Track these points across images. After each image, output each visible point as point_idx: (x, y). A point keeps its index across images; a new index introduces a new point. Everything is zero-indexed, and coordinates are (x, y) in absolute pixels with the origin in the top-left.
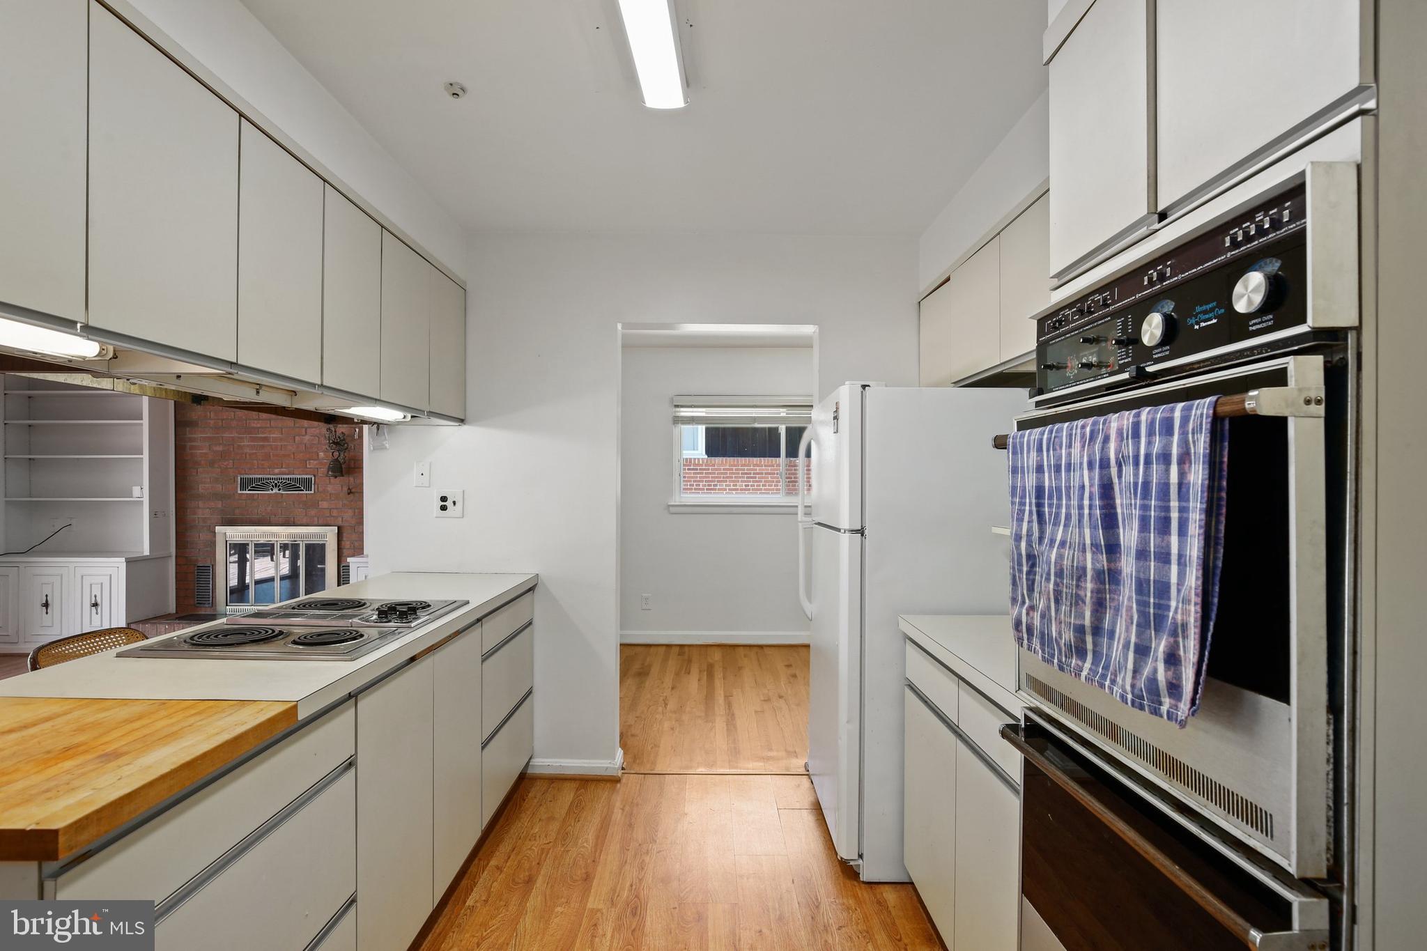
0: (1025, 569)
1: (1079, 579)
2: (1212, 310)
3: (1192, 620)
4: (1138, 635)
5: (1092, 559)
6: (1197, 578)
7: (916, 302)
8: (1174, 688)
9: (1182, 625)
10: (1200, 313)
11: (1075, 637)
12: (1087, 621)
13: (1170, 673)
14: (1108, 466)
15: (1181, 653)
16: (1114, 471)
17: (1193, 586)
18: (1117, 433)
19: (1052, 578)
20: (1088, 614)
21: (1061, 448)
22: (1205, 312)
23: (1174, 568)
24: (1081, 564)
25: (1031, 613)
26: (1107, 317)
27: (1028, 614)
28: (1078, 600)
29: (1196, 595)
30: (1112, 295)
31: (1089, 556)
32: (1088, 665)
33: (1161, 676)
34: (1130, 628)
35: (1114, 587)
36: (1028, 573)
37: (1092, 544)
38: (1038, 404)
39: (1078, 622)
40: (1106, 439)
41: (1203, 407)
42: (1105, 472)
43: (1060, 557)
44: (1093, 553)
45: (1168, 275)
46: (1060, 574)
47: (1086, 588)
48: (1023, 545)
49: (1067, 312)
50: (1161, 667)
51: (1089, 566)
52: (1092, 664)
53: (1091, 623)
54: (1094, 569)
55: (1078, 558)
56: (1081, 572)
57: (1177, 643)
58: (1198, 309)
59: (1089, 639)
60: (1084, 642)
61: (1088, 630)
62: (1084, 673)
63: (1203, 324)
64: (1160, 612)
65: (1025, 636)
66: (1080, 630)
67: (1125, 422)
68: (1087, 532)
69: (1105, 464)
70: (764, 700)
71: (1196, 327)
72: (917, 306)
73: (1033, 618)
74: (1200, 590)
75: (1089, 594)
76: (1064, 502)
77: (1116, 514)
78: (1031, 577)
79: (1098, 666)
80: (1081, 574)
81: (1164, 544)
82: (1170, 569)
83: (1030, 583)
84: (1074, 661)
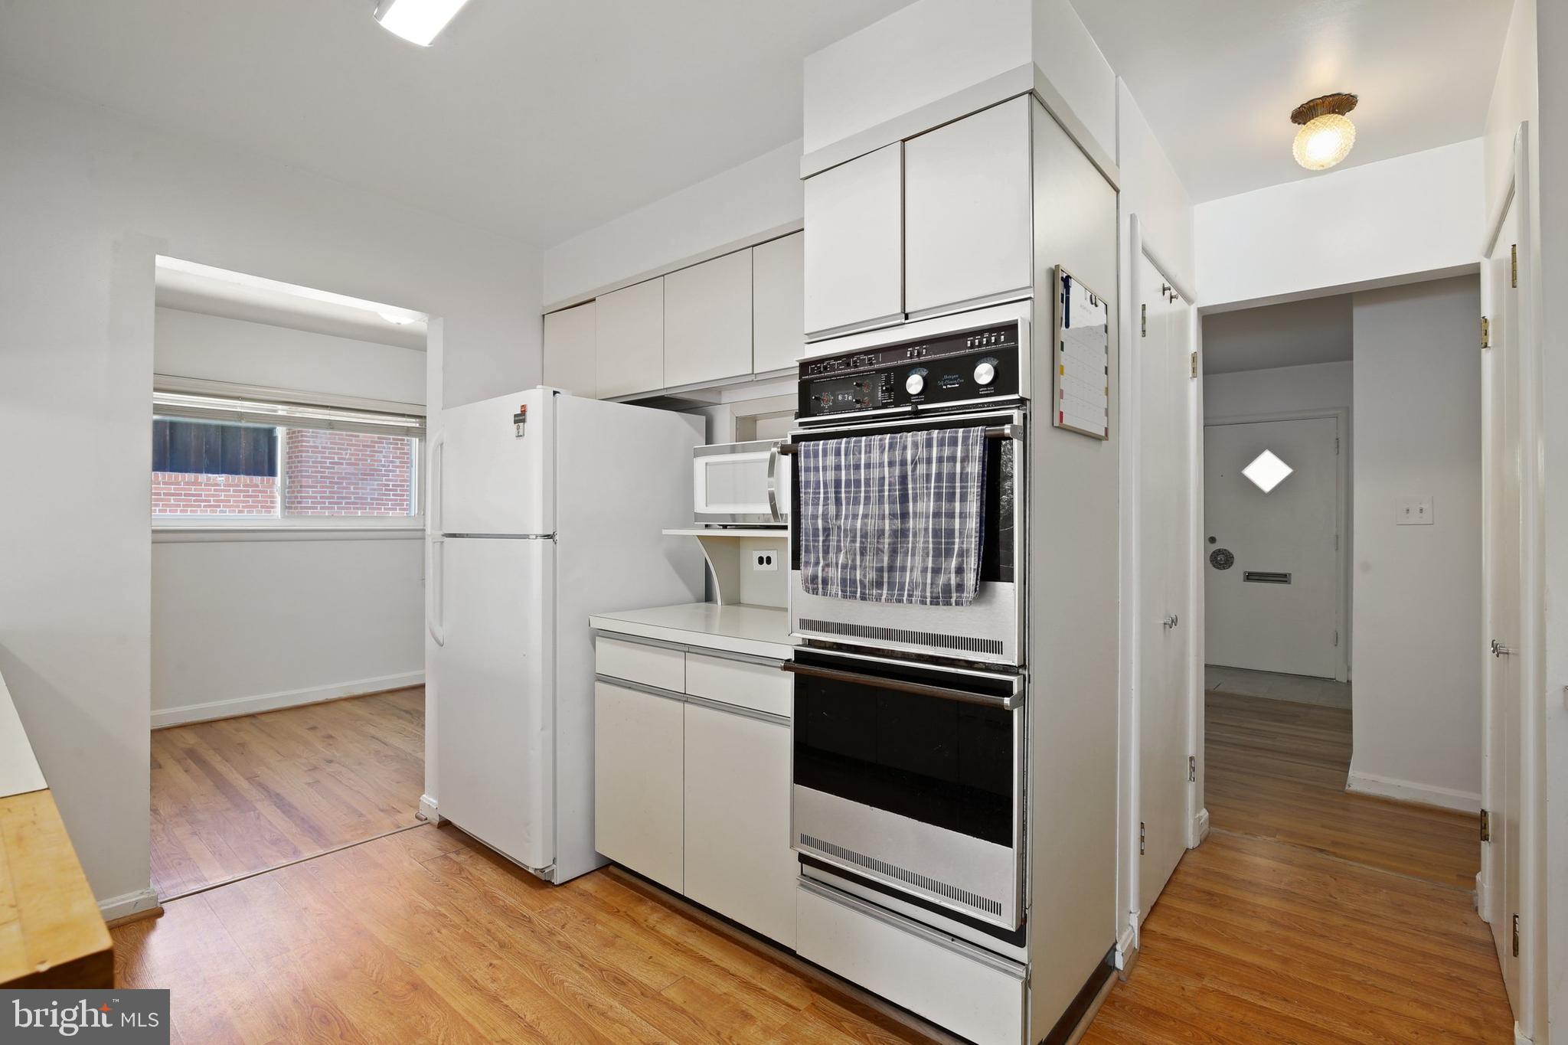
0: (821, 538)
1: (879, 538)
2: (956, 379)
3: (973, 546)
4: (934, 562)
5: (890, 523)
6: (976, 523)
7: (539, 314)
8: (960, 587)
9: (967, 550)
10: (948, 379)
11: (876, 575)
12: (885, 564)
13: (958, 579)
14: (906, 464)
15: (965, 566)
16: (909, 468)
17: (974, 527)
18: (912, 444)
19: (858, 539)
20: (886, 559)
21: (860, 453)
22: (951, 380)
23: (957, 520)
24: (881, 528)
25: (826, 569)
26: (872, 371)
27: (823, 570)
28: (879, 551)
29: (976, 532)
30: (877, 358)
31: (887, 522)
32: (885, 592)
33: (953, 582)
34: (927, 560)
35: (903, 539)
36: (824, 541)
37: (890, 514)
38: (801, 424)
39: (879, 565)
40: (905, 448)
41: (977, 432)
42: (904, 468)
43: (864, 524)
44: (890, 519)
45: (924, 353)
46: (864, 535)
47: (884, 543)
48: (820, 522)
49: (832, 362)
50: (953, 576)
51: (887, 527)
52: (888, 590)
53: (888, 564)
54: (890, 530)
55: (878, 524)
56: (880, 533)
57: (963, 561)
58: (946, 377)
59: (886, 575)
60: (882, 577)
61: (886, 569)
62: (884, 597)
63: (949, 386)
64: (948, 546)
65: (820, 586)
66: (880, 570)
67: (919, 438)
68: (887, 506)
69: (903, 463)
70: (310, 770)
71: (945, 387)
72: (542, 318)
73: (828, 572)
74: (978, 530)
75: (886, 546)
76: (863, 489)
77: (908, 494)
78: (827, 544)
79: (893, 590)
80: (881, 533)
81: (951, 508)
82: (954, 521)
83: (826, 548)
84: (874, 591)
